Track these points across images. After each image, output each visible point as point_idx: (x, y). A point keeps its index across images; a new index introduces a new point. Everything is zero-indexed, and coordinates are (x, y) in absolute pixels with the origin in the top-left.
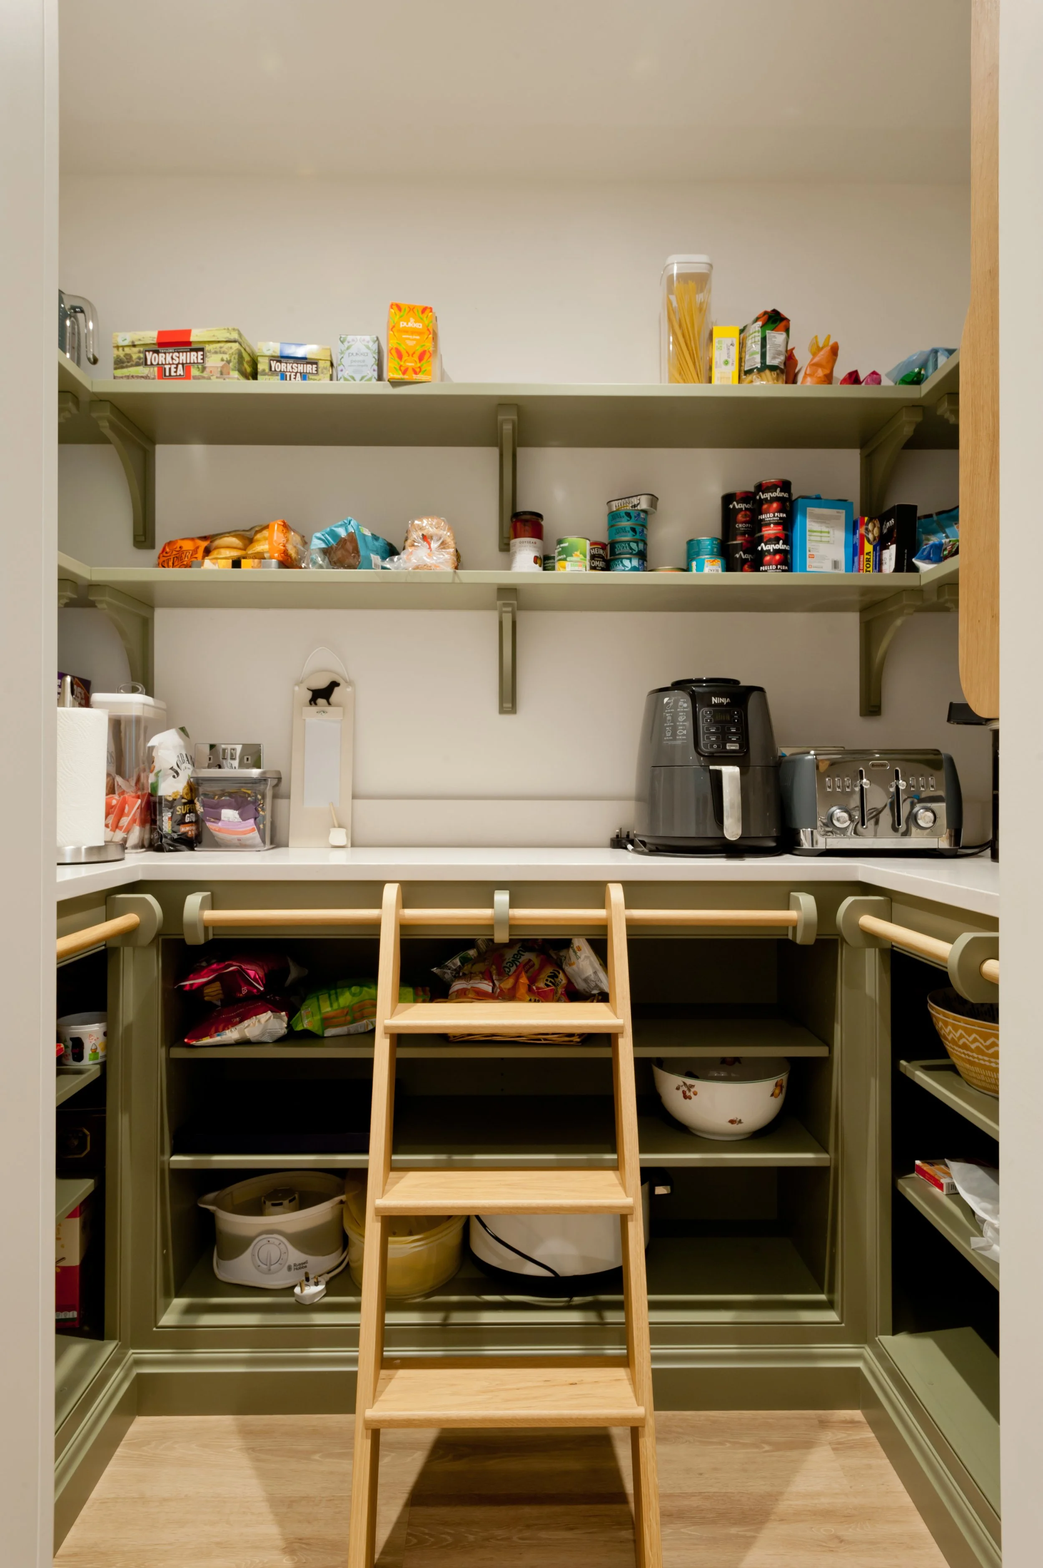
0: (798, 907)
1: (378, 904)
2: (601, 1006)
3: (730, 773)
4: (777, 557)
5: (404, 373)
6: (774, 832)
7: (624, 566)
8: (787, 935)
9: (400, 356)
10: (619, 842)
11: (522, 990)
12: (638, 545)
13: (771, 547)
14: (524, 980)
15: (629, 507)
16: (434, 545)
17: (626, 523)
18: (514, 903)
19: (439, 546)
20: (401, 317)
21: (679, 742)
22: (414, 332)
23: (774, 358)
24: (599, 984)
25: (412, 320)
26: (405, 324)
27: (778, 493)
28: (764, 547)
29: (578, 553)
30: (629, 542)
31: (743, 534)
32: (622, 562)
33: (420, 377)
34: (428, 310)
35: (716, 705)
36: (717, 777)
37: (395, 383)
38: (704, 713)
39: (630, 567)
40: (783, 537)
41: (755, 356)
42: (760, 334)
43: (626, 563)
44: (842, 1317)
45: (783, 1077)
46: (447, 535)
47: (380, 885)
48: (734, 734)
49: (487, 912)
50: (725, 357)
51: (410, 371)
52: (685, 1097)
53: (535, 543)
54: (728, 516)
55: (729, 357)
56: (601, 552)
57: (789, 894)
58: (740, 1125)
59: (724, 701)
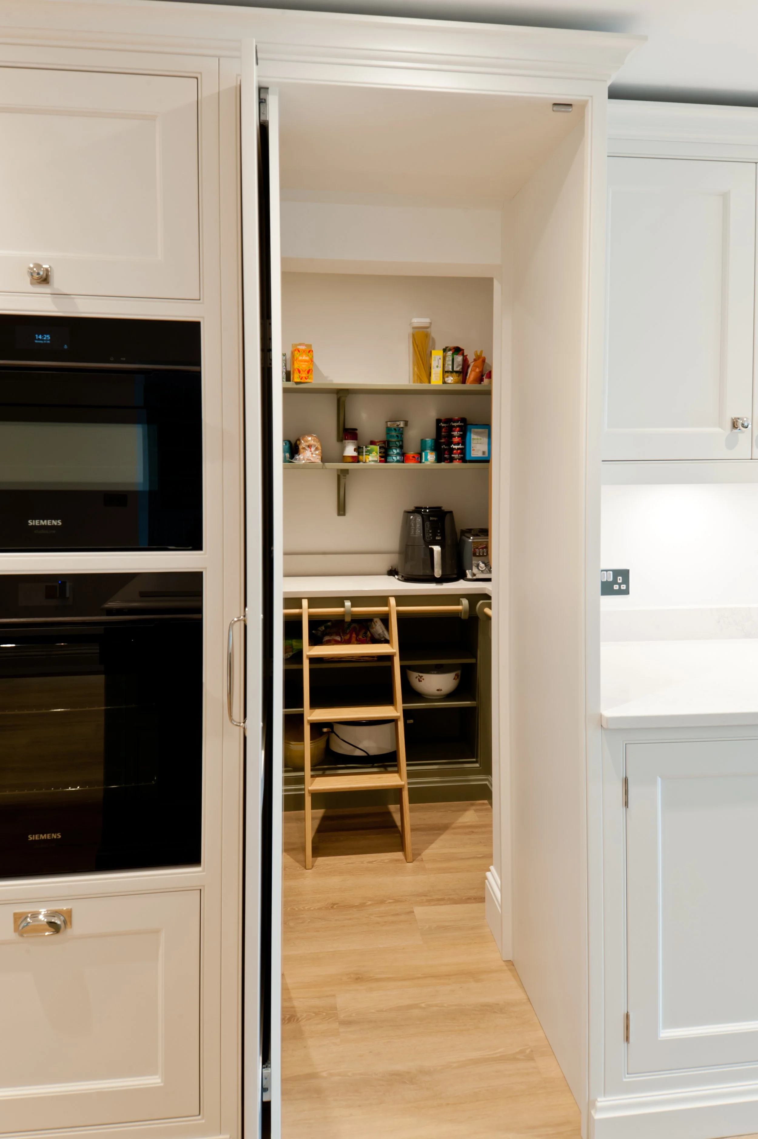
0: (462, 605)
2: (386, 645)
3: (437, 549)
4: (459, 451)
5: (301, 379)
6: (456, 572)
7: (393, 452)
8: (459, 615)
9: (299, 372)
10: (392, 572)
11: (354, 639)
12: (399, 443)
13: (456, 447)
14: (354, 635)
15: (395, 426)
16: (313, 449)
17: (394, 433)
18: (353, 606)
19: (315, 449)
20: (299, 355)
21: (416, 536)
22: (305, 361)
23: (457, 367)
24: (384, 636)
25: (304, 356)
26: (301, 358)
27: (459, 424)
28: (453, 446)
29: (374, 452)
30: (395, 442)
31: (445, 437)
32: (392, 450)
33: (308, 380)
34: (311, 352)
35: (432, 520)
36: (432, 551)
37: (297, 383)
38: (427, 524)
39: (396, 460)
40: (461, 442)
41: (449, 366)
42: (451, 357)
43: (395, 451)
44: (480, 765)
45: (459, 672)
46: (318, 445)
48: (439, 533)
49: (341, 610)
50: (437, 364)
51: (304, 378)
52: (420, 681)
53: (354, 442)
54: (439, 429)
55: (438, 364)
56: (383, 445)
57: (459, 599)
58: (441, 691)
59: (435, 519)
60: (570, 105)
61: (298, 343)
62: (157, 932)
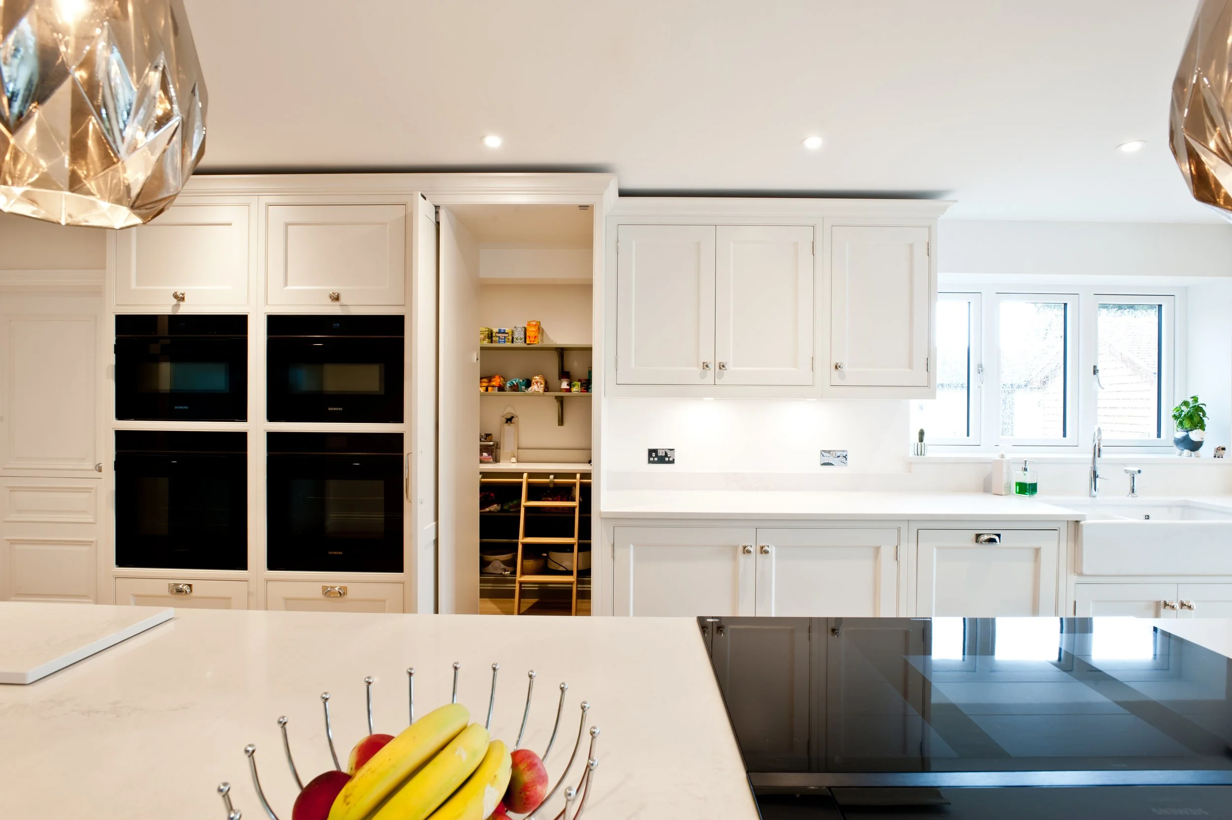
1: (522, 478)
9: (529, 337)
16: (539, 384)
18: (555, 478)
19: (541, 384)
20: (530, 327)
22: (533, 331)
25: (534, 328)
29: (578, 386)
33: (535, 343)
37: (528, 344)
46: (542, 381)
47: (522, 473)
49: (548, 480)
51: (532, 341)
53: (567, 380)
60: (588, 206)
61: (531, 320)
62: (385, 601)
